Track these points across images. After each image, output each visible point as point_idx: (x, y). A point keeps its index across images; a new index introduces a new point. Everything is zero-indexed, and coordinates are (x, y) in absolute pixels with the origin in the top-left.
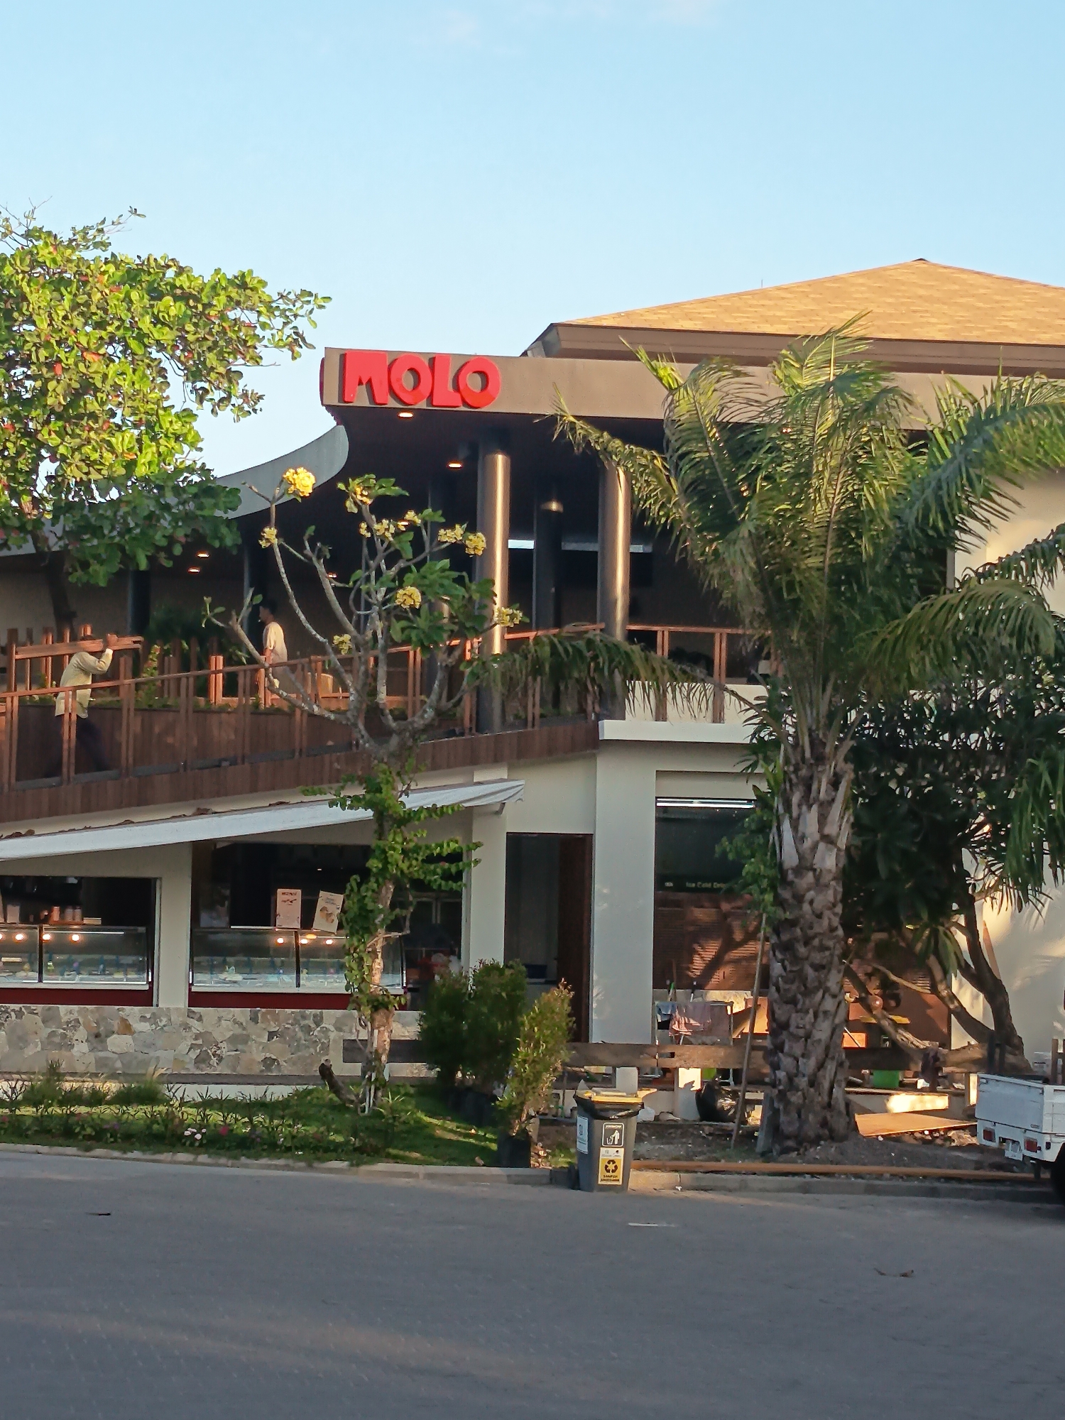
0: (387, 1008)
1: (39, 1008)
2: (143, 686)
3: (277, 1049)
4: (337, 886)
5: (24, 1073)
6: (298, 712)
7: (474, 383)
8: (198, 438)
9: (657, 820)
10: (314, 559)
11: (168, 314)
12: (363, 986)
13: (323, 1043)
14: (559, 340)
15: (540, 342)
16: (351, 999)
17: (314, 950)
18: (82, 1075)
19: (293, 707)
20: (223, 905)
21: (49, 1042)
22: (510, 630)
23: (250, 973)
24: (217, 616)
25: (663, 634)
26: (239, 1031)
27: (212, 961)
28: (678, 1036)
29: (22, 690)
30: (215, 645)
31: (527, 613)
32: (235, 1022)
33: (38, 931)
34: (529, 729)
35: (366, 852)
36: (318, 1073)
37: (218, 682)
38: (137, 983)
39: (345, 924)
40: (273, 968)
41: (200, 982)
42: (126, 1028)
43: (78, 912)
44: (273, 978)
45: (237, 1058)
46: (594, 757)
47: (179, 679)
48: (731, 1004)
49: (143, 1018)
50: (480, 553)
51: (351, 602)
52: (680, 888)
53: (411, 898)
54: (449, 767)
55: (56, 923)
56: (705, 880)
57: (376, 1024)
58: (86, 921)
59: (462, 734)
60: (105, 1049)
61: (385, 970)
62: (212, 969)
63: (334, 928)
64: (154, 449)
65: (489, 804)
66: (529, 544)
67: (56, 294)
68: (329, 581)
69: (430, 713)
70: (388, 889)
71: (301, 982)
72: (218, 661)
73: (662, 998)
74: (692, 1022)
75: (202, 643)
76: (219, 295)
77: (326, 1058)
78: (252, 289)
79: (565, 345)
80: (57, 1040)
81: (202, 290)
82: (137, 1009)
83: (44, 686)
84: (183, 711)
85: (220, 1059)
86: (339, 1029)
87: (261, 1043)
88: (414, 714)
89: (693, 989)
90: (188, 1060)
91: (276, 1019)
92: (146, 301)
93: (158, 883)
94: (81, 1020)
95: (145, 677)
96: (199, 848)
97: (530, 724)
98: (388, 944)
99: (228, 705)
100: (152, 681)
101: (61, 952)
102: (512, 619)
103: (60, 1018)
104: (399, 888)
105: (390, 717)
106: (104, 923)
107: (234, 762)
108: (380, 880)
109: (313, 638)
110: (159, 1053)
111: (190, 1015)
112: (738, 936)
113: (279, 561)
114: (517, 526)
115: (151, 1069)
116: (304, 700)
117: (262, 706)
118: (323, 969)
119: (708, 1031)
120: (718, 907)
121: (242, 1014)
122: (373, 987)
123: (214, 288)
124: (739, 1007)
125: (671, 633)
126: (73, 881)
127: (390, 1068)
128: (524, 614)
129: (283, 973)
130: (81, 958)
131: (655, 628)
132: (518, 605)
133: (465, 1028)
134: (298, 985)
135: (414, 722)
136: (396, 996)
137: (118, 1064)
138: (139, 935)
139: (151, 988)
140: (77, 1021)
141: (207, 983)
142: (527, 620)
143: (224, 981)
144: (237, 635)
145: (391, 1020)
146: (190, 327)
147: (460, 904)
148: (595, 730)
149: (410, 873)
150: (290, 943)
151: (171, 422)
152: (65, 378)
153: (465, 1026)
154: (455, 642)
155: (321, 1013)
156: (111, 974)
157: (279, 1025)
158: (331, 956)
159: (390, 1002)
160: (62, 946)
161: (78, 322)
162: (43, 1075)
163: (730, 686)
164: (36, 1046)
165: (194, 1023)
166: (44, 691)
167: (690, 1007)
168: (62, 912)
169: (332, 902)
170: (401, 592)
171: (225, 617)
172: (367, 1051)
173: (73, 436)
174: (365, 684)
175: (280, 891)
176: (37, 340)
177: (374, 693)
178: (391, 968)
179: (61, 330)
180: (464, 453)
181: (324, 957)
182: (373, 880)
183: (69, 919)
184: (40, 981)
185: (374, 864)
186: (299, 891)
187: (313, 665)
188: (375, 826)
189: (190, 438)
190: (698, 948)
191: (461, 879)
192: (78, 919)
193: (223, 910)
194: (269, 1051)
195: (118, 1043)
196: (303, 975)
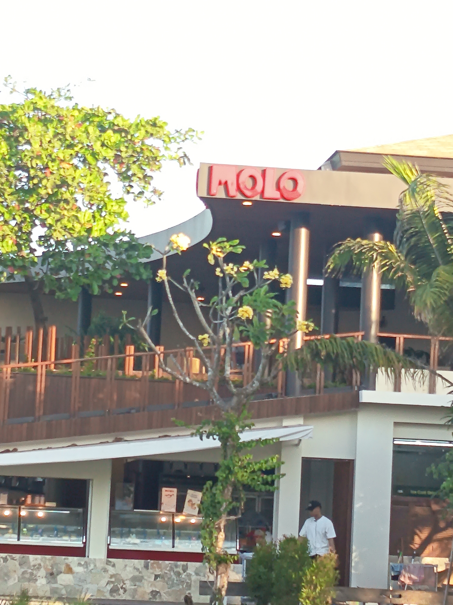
0: (226, 563)
1: (17, 556)
2: (86, 364)
3: (159, 586)
4: (198, 487)
5: (8, 596)
6: (177, 382)
7: (288, 185)
8: (127, 216)
9: (394, 452)
10: (189, 289)
11: (110, 141)
12: (212, 548)
13: (187, 583)
14: (340, 161)
15: (329, 162)
16: (204, 556)
17: (184, 526)
18: (41, 598)
19: (175, 378)
20: (129, 496)
21: (22, 578)
22: (307, 335)
23: (145, 538)
24: (129, 322)
25: (400, 338)
26: (137, 574)
27: (122, 531)
28: (403, 584)
29: (14, 364)
30: (130, 340)
31: (317, 324)
32: (135, 568)
33: (18, 510)
34: (317, 395)
35: (216, 467)
36: (183, 601)
37: (130, 362)
38: (76, 542)
39: (202, 510)
40: (158, 536)
41: (114, 543)
42: (69, 570)
43: (43, 499)
44: (158, 542)
45: (135, 591)
46: (355, 413)
47: (107, 360)
48: (437, 566)
49: (80, 564)
50: (289, 286)
51: (210, 315)
52: (407, 494)
53: (242, 496)
54: (268, 416)
55: (29, 505)
56: (422, 489)
57: (219, 572)
58: (47, 504)
59: (276, 397)
60: (56, 582)
61: (226, 539)
62: (122, 535)
63: (196, 512)
64: (103, 221)
65: (291, 440)
66: (320, 282)
67: (44, 128)
68: (197, 302)
69: (256, 384)
70: (229, 490)
71: (175, 545)
72: (131, 349)
73: (395, 561)
74: (412, 576)
75: (121, 338)
76: (140, 130)
77: (189, 592)
78: (159, 127)
79: (344, 163)
80: (27, 576)
81: (130, 127)
82: (76, 558)
83: (27, 361)
84: (108, 379)
85: (125, 591)
86: (197, 574)
87: (150, 582)
88: (248, 383)
89: (414, 556)
90: (105, 590)
91: (159, 567)
92: (98, 133)
93: (91, 482)
94: (42, 564)
95: (87, 357)
96: (115, 462)
97: (317, 391)
98: (228, 523)
99: (135, 376)
100: (91, 360)
101: (31, 523)
102: (307, 328)
103: (29, 563)
104: (235, 489)
105: (232, 385)
106: (57, 506)
107: (138, 411)
108: (224, 484)
109: (187, 336)
110: (88, 586)
111: (108, 563)
112: (442, 525)
113: (168, 290)
114: (312, 272)
115: (83, 596)
116: (181, 375)
117: (157, 376)
118: (189, 537)
119: (422, 582)
120: (429, 506)
121: (139, 563)
122: (218, 550)
123: (137, 125)
124: (441, 569)
125: (405, 338)
126: (40, 480)
127: (228, 599)
128: (315, 325)
129: (165, 539)
130: (43, 526)
131: (394, 336)
132: (312, 320)
133: (274, 576)
134: (173, 547)
135: (247, 389)
136: (232, 555)
137: (64, 592)
138: (79, 514)
139: (85, 546)
140: (40, 565)
141: (118, 544)
142: (317, 329)
143: (129, 544)
144: (142, 334)
145: (228, 569)
146: (123, 149)
147: (273, 500)
148: (358, 396)
149: (243, 481)
150: (169, 522)
151: (112, 206)
152: (51, 177)
153: (274, 575)
154: (273, 341)
155: (187, 564)
156: (61, 537)
157: (161, 571)
158: (194, 530)
159: (228, 559)
160: (31, 519)
161: (57, 144)
162: (18, 596)
163: (438, 372)
164: (15, 580)
165: (110, 568)
166: (26, 365)
167: (412, 567)
168: (33, 499)
169: (195, 497)
170: (240, 309)
171: (134, 323)
172: (213, 588)
173: (55, 212)
174: (217, 366)
175: (164, 489)
176: (32, 155)
177: (223, 370)
178: (230, 538)
179: (47, 149)
180: (282, 227)
181: (190, 530)
182: (219, 484)
183: (37, 503)
184: (19, 540)
185: (220, 474)
186: (175, 490)
187: (187, 353)
188: (222, 452)
189: (123, 215)
190: (418, 531)
191: (274, 485)
192: (42, 503)
193: (130, 499)
194: (155, 587)
195: (64, 579)
196: (177, 541)
